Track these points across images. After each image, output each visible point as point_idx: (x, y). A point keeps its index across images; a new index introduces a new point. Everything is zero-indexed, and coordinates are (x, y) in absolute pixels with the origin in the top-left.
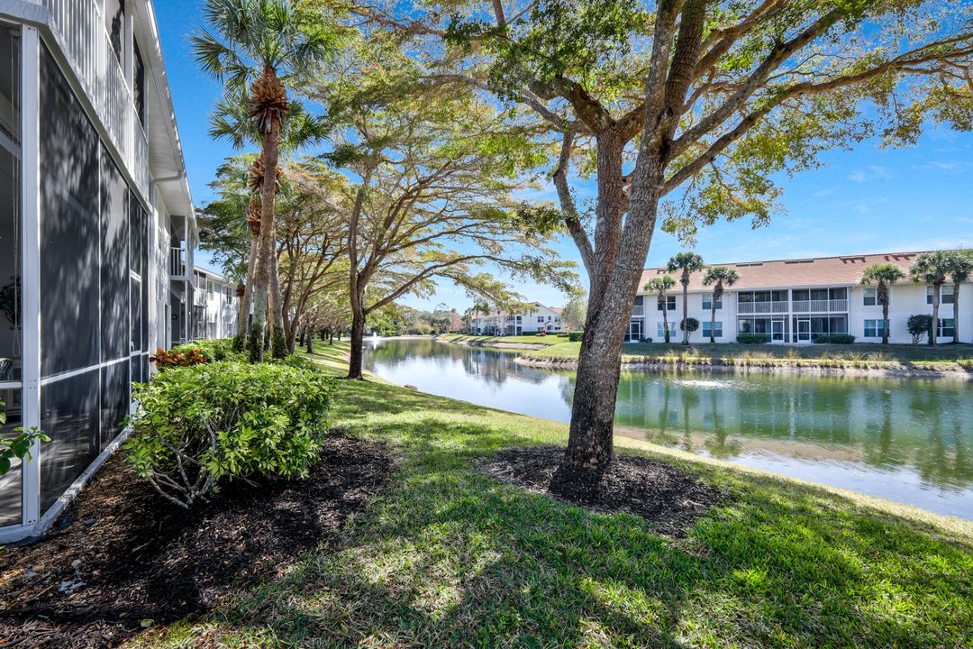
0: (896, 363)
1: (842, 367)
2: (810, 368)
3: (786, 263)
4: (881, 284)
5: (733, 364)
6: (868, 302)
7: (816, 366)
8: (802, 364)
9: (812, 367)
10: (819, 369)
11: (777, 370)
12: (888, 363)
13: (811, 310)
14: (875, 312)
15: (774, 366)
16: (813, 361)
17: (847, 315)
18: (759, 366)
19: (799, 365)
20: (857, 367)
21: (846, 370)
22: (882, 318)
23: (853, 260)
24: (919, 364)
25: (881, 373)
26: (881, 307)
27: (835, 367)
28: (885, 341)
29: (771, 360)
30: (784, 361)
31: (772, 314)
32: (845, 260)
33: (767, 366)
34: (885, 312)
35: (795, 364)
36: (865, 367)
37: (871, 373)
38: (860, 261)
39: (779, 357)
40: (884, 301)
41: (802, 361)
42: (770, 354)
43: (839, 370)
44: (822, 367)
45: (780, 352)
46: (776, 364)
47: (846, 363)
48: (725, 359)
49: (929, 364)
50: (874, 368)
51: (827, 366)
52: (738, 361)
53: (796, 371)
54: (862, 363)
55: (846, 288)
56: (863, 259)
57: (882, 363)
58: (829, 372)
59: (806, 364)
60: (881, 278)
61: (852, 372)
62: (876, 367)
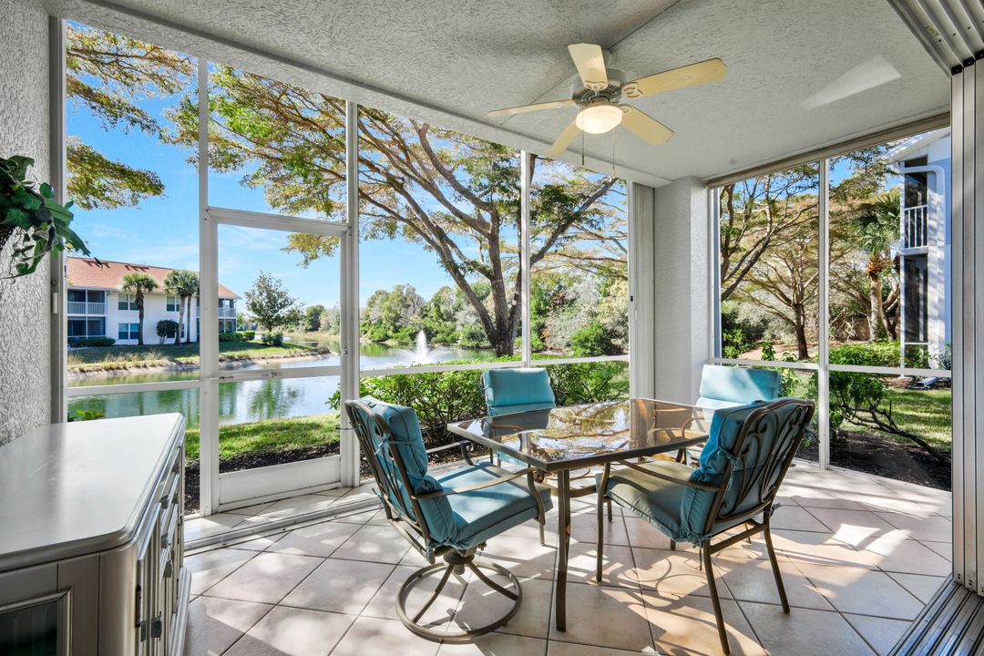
0: (165, 361)
1: (125, 368)
2: (96, 373)
4: (139, 292)
6: (123, 306)
7: (100, 370)
8: (84, 369)
9: (97, 370)
10: (104, 372)
14: (131, 317)
16: (97, 364)
17: (104, 318)
19: (82, 371)
20: (138, 367)
21: (130, 370)
22: (138, 322)
24: (183, 360)
25: (159, 370)
26: (138, 312)
27: (118, 368)
28: (141, 342)
32: (89, 263)
34: (141, 316)
35: (77, 369)
36: (145, 366)
37: (152, 370)
38: (104, 266)
40: (138, 306)
41: (85, 366)
43: (123, 371)
44: (107, 370)
47: (128, 364)
49: (189, 359)
50: (151, 367)
51: (110, 369)
54: (141, 363)
55: (103, 292)
56: (106, 264)
57: (156, 362)
58: (115, 374)
59: (90, 369)
60: (139, 286)
61: (135, 371)
62: (153, 366)
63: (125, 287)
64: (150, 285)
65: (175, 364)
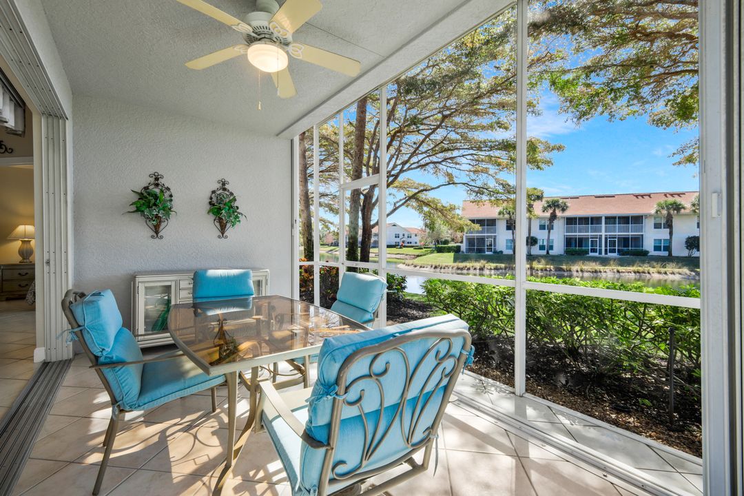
0: (686, 270)
1: (649, 273)
3: (596, 197)
4: (669, 214)
5: (570, 271)
6: (657, 226)
7: (631, 272)
8: (620, 271)
9: (628, 272)
10: (633, 274)
11: (604, 275)
12: (680, 270)
13: (618, 232)
14: (663, 234)
15: (600, 272)
16: (628, 268)
17: (642, 235)
18: (590, 271)
19: (618, 272)
20: (659, 273)
21: (653, 275)
22: (669, 238)
23: (642, 196)
25: (677, 277)
26: (668, 230)
27: (644, 273)
28: (670, 254)
29: (598, 267)
30: (607, 268)
31: (590, 234)
32: (637, 196)
33: (596, 272)
34: (671, 233)
35: (615, 270)
36: (666, 273)
37: (671, 277)
38: (648, 197)
39: (603, 266)
40: (669, 225)
41: (621, 269)
42: (598, 263)
43: (647, 275)
44: (635, 272)
45: (605, 262)
46: (602, 270)
47: (652, 270)
48: (564, 267)
50: (671, 274)
51: (638, 272)
52: (575, 268)
53: (617, 275)
54: (663, 270)
55: (642, 216)
56: (649, 196)
57: (676, 270)
58: (640, 276)
59: (624, 271)
60: (668, 209)
61: (656, 276)
62: (673, 273)
63: (657, 212)
64: (678, 207)
65: (693, 274)
